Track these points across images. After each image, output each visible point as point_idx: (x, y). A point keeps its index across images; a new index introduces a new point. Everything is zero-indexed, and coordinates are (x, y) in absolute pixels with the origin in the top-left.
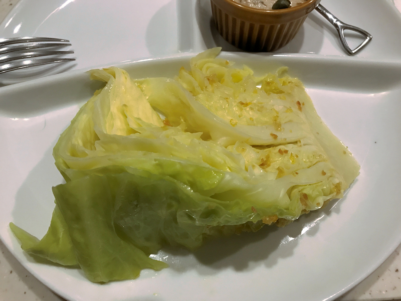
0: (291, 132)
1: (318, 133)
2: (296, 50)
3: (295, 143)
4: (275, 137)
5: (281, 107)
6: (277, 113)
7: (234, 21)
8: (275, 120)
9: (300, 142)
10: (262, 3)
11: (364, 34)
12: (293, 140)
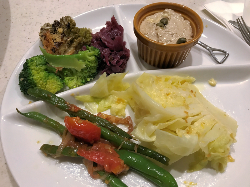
0: (194, 109)
1: (208, 108)
2: (190, 65)
3: (198, 115)
4: (187, 113)
5: (185, 95)
6: (184, 98)
7: (156, 52)
8: (185, 103)
9: (201, 114)
10: (171, 41)
11: (224, 53)
12: (196, 113)
